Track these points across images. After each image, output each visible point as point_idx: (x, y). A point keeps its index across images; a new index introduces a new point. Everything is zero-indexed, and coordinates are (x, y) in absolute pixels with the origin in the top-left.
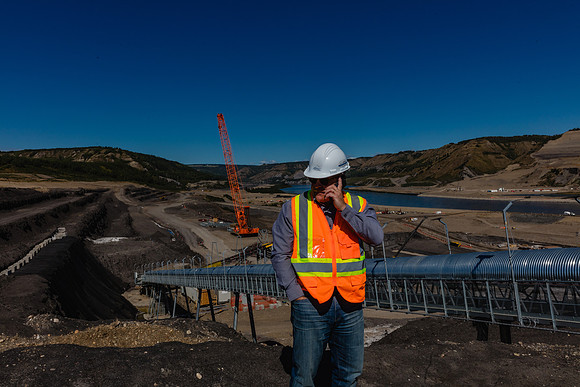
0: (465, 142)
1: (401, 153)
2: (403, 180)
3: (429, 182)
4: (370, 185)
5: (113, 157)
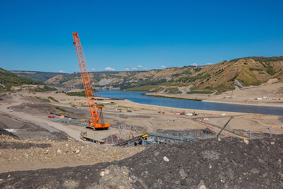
1: (185, 67)
2: (188, 89)
3: (208, 90)
4: (162, 92)
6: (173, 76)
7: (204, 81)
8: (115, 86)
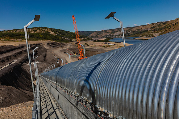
1: (158, 23)
2: (158, 34)
4: (145, 37)
5: (44, 31)
6: (151, 28)
7: (167, 29)
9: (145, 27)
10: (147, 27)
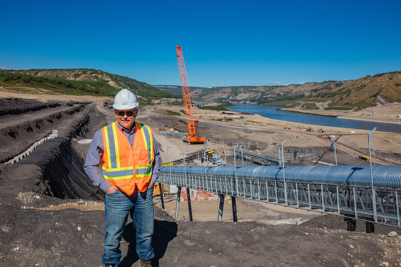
0: (380, 75)
1: (325, 82)
2: (326, 105)
3: (347, 107)
4: (299, 107)
5: (96, 77)
6: (312, 91)
7: (344, 97)
8: (252, 101)
9: (299, 89)
10: (303, 89)
